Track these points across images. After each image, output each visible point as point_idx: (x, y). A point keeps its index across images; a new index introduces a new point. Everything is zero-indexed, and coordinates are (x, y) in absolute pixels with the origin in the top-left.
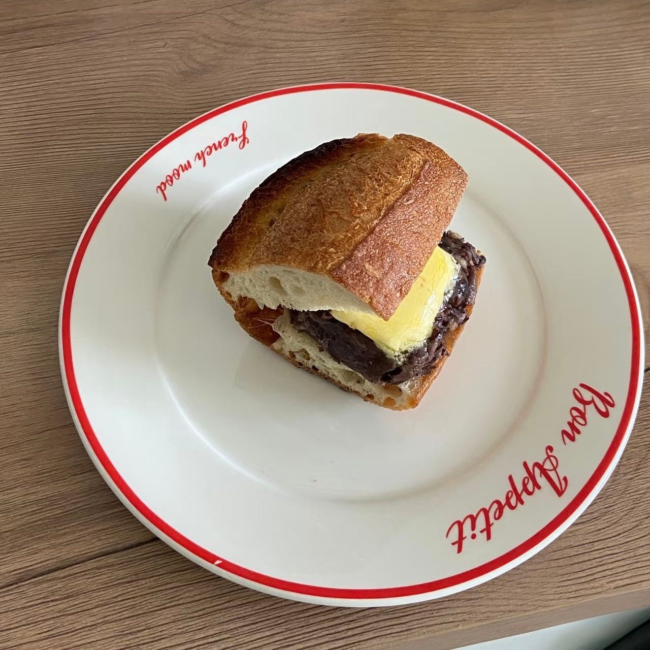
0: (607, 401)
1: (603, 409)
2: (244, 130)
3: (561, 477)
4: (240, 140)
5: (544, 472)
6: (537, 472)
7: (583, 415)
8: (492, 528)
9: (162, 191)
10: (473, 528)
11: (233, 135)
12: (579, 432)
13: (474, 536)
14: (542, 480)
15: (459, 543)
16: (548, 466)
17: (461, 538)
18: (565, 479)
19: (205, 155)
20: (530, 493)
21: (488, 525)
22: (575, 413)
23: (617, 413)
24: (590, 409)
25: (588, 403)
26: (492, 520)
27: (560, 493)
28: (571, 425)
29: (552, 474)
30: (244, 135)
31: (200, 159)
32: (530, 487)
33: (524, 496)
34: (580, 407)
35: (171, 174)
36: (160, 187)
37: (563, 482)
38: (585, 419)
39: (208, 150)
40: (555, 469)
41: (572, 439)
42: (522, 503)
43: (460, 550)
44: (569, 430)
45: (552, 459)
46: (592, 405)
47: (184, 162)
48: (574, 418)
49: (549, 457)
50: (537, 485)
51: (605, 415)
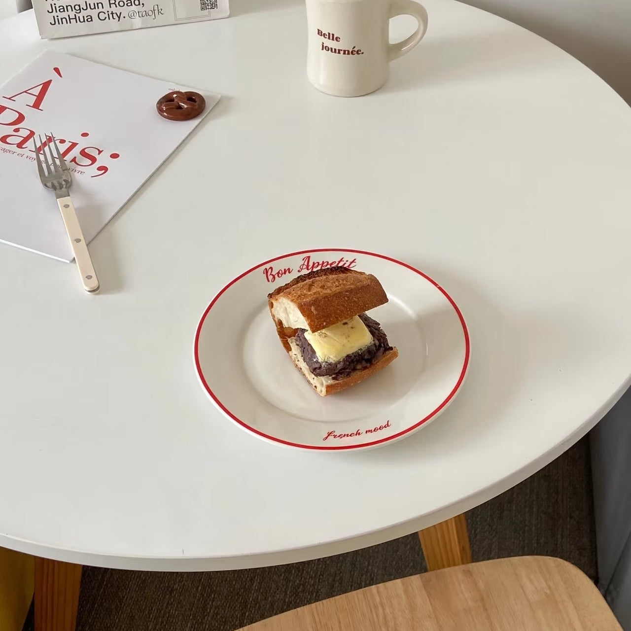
0: (266, 271)
1: (270, 270)
2: (327, 438)
3: (304, 261)
4: (333, 434)
5: (308, 266)
6: (309, 268)
7: (278, 273)
8: (339, 260)
9: (388, 424)
10: (345, 263)
11: (334, 437)
12: (285, 269)
13: (347, 261)
14: (311, 264)
15: (353, 261)
16: (305, 267)
17: (351, 263)
18: (303, 260)
19: (355, 433)
20: (318, 263)
21: (339, 262)
22: (280, 275)
23: (267, 266)
24: (274, 273)
25: (272, 275)
26: (337, 262)
27: (309, 257)
28: (285, 273)
29: (306, 263)
30: (329, 435)
31: (359, 433)
32: (316, 264)
33: (321, 263)
34: (276, 276)
35: (379, 430)
36: (388, 426)
37: (305, 259)
38: (279, 272)
39: (352, 435)
40: (303, 265)
41: (289, 269)
42: (323, 262)
43: (355, 260)
44: (287, 272)
45: (301, 268)
46: (272, 273)
47: (369, 434)
48: (282, 274)
49: (302, 269)
50: (314, 264)
51: (271, 268)
